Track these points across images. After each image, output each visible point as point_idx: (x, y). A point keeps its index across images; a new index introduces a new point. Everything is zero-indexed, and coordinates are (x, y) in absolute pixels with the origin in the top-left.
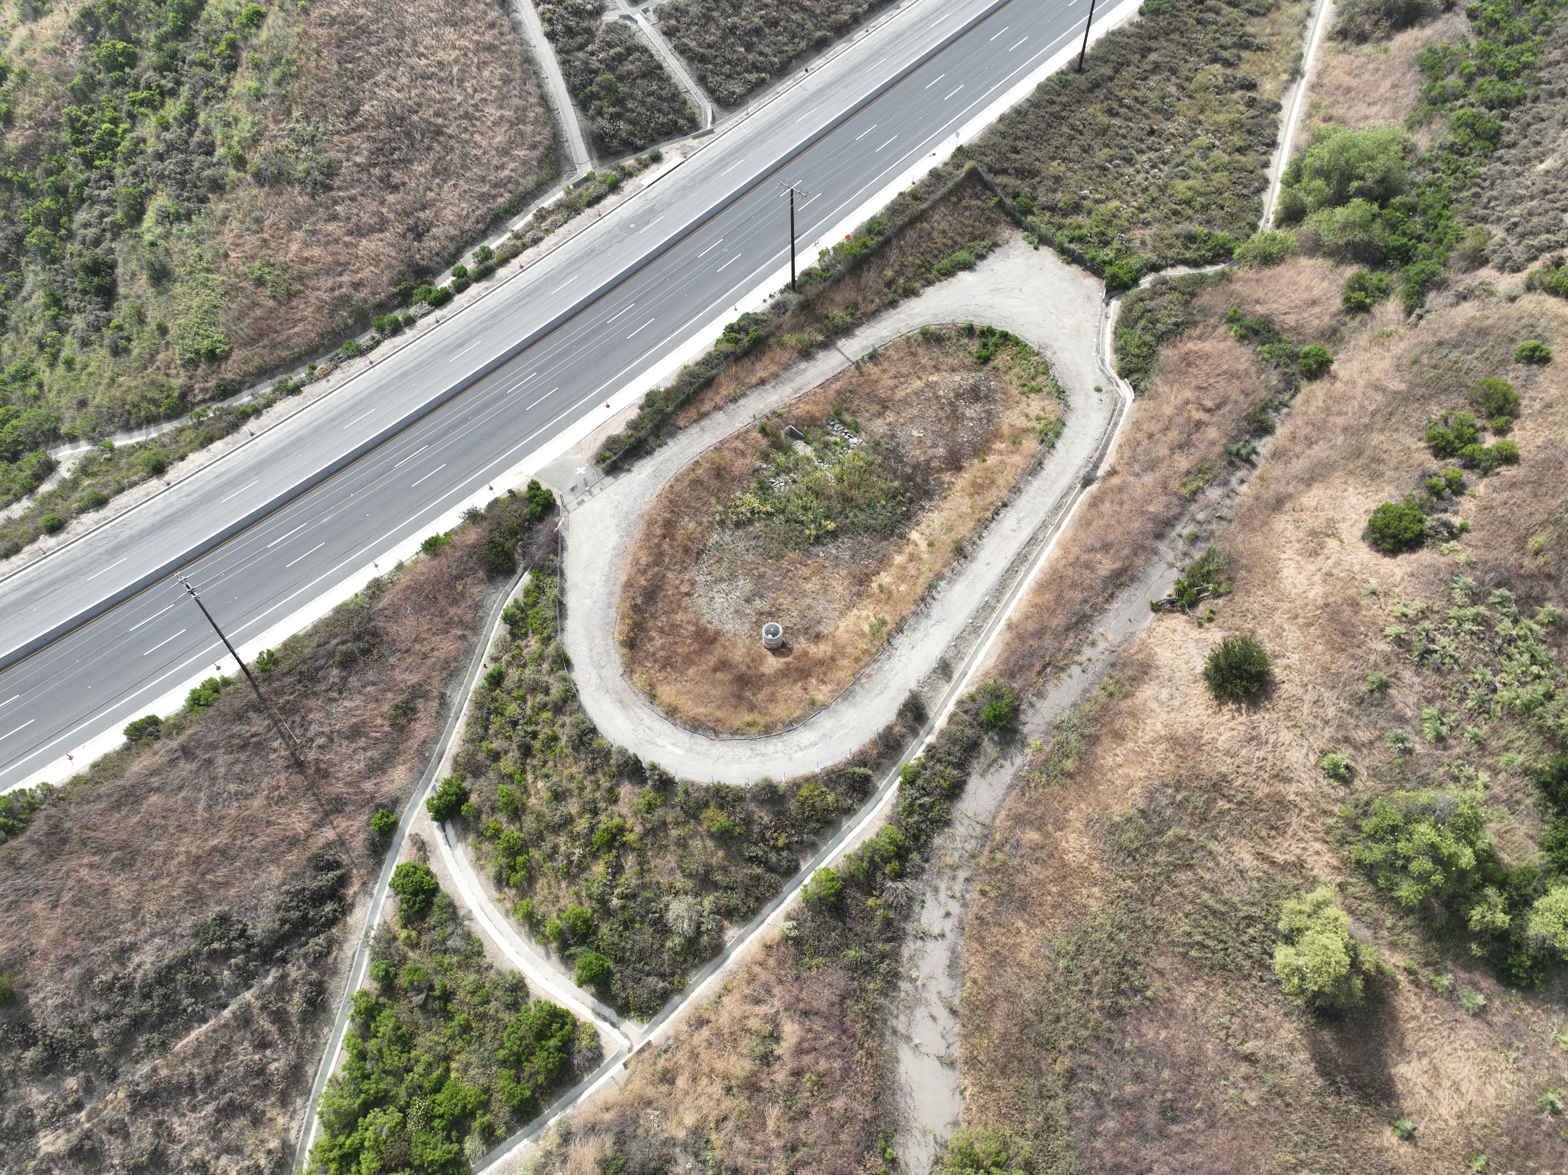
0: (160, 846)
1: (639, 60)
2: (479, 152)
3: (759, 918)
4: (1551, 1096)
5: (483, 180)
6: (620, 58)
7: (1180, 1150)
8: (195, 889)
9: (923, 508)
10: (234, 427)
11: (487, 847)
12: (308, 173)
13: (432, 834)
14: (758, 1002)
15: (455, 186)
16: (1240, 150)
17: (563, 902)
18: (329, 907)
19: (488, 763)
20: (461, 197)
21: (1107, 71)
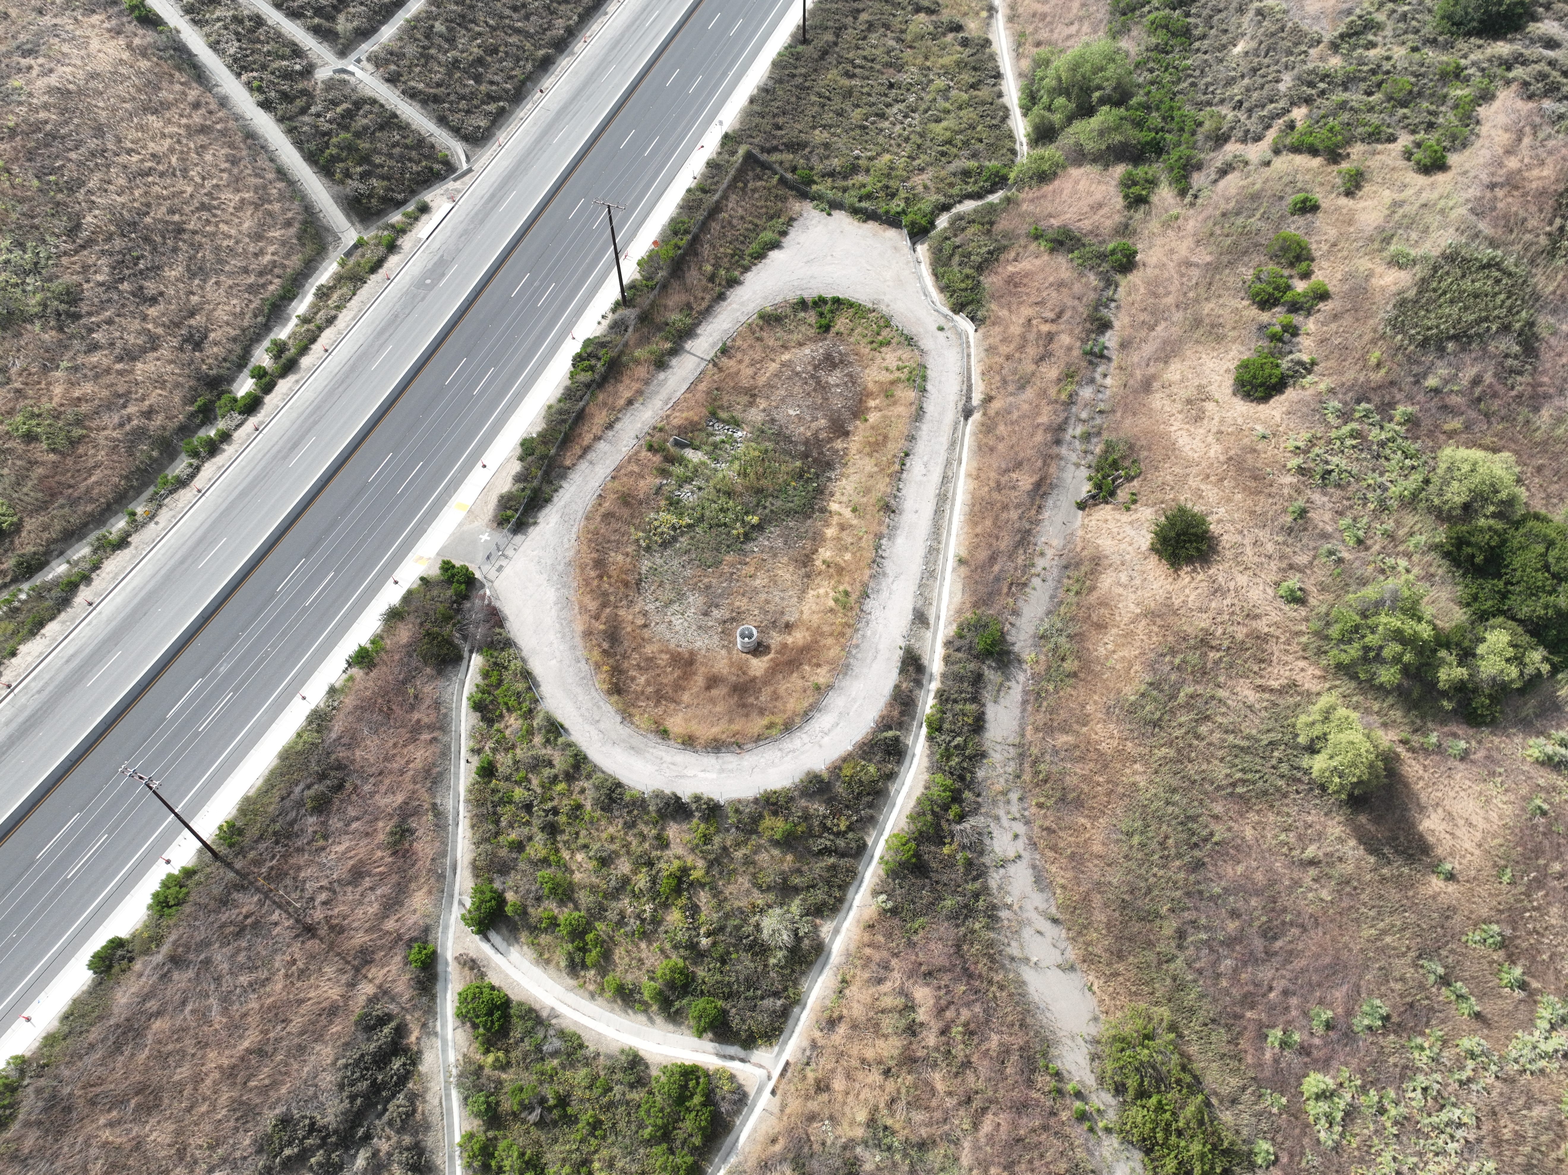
0: (183, 1072)
1: (371, 112)
2: (231, 243)
3: (846, 905)
4: (1538, 802)
5: (246, 271)
6: (349, 115)
7: (1289, 962)
8: (242, 1103)
9: (830, 479)
10: (64, 602)
11: (545, 939)
12: (45, 306)
13: (478, 949)
14: (880, 981)
15: (217, 283)
16: (973, 86)
17: (648, 964)
18: (397, 1064)
19: (514, 855)
20: (229, 294)
21: (829, 37)
